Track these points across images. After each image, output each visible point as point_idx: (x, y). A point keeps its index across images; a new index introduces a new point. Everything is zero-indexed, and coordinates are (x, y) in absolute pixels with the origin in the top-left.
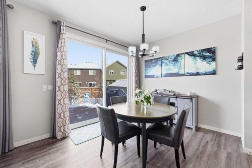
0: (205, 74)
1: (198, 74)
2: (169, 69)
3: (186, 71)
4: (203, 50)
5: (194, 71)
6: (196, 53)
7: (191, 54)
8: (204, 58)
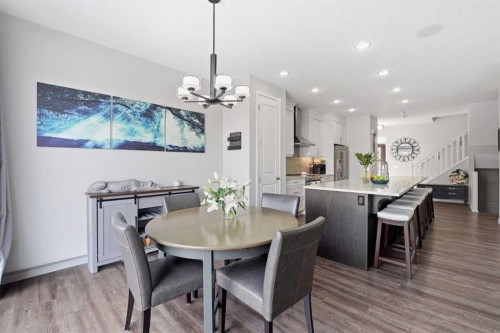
0: (194, 151)
1: (185, 150)
2: (132, 132)
3: (169, 142)
4: (193, 114)
5: (180, 145)
6: (183, 113)
7: (176, 113)
8: (193, 126)
